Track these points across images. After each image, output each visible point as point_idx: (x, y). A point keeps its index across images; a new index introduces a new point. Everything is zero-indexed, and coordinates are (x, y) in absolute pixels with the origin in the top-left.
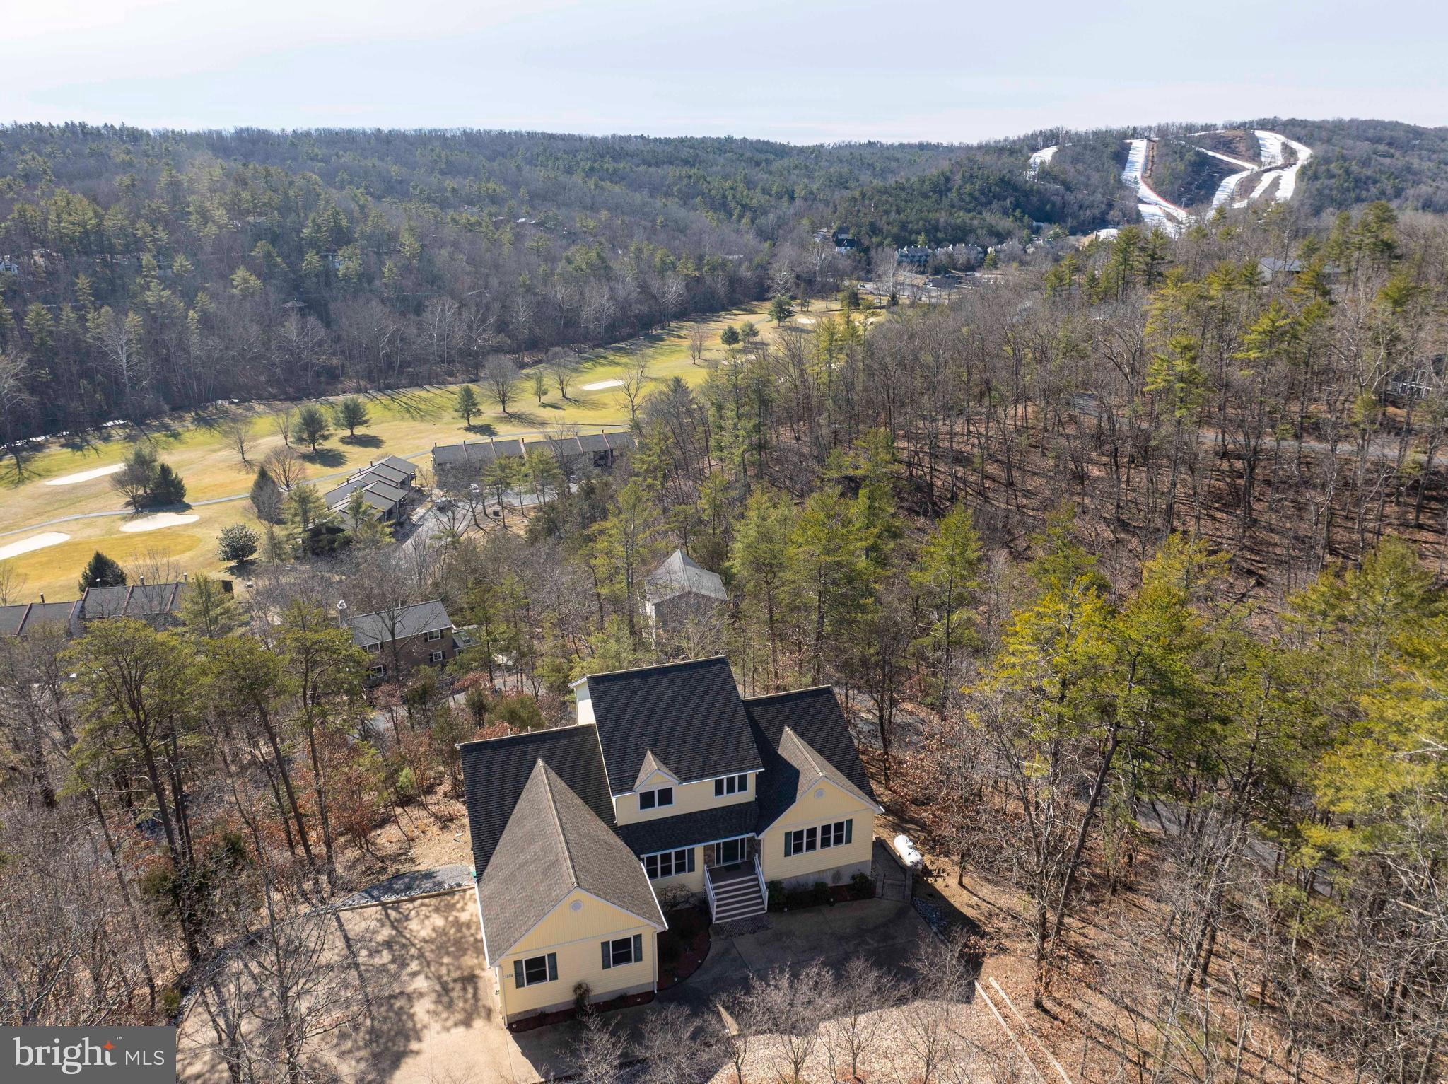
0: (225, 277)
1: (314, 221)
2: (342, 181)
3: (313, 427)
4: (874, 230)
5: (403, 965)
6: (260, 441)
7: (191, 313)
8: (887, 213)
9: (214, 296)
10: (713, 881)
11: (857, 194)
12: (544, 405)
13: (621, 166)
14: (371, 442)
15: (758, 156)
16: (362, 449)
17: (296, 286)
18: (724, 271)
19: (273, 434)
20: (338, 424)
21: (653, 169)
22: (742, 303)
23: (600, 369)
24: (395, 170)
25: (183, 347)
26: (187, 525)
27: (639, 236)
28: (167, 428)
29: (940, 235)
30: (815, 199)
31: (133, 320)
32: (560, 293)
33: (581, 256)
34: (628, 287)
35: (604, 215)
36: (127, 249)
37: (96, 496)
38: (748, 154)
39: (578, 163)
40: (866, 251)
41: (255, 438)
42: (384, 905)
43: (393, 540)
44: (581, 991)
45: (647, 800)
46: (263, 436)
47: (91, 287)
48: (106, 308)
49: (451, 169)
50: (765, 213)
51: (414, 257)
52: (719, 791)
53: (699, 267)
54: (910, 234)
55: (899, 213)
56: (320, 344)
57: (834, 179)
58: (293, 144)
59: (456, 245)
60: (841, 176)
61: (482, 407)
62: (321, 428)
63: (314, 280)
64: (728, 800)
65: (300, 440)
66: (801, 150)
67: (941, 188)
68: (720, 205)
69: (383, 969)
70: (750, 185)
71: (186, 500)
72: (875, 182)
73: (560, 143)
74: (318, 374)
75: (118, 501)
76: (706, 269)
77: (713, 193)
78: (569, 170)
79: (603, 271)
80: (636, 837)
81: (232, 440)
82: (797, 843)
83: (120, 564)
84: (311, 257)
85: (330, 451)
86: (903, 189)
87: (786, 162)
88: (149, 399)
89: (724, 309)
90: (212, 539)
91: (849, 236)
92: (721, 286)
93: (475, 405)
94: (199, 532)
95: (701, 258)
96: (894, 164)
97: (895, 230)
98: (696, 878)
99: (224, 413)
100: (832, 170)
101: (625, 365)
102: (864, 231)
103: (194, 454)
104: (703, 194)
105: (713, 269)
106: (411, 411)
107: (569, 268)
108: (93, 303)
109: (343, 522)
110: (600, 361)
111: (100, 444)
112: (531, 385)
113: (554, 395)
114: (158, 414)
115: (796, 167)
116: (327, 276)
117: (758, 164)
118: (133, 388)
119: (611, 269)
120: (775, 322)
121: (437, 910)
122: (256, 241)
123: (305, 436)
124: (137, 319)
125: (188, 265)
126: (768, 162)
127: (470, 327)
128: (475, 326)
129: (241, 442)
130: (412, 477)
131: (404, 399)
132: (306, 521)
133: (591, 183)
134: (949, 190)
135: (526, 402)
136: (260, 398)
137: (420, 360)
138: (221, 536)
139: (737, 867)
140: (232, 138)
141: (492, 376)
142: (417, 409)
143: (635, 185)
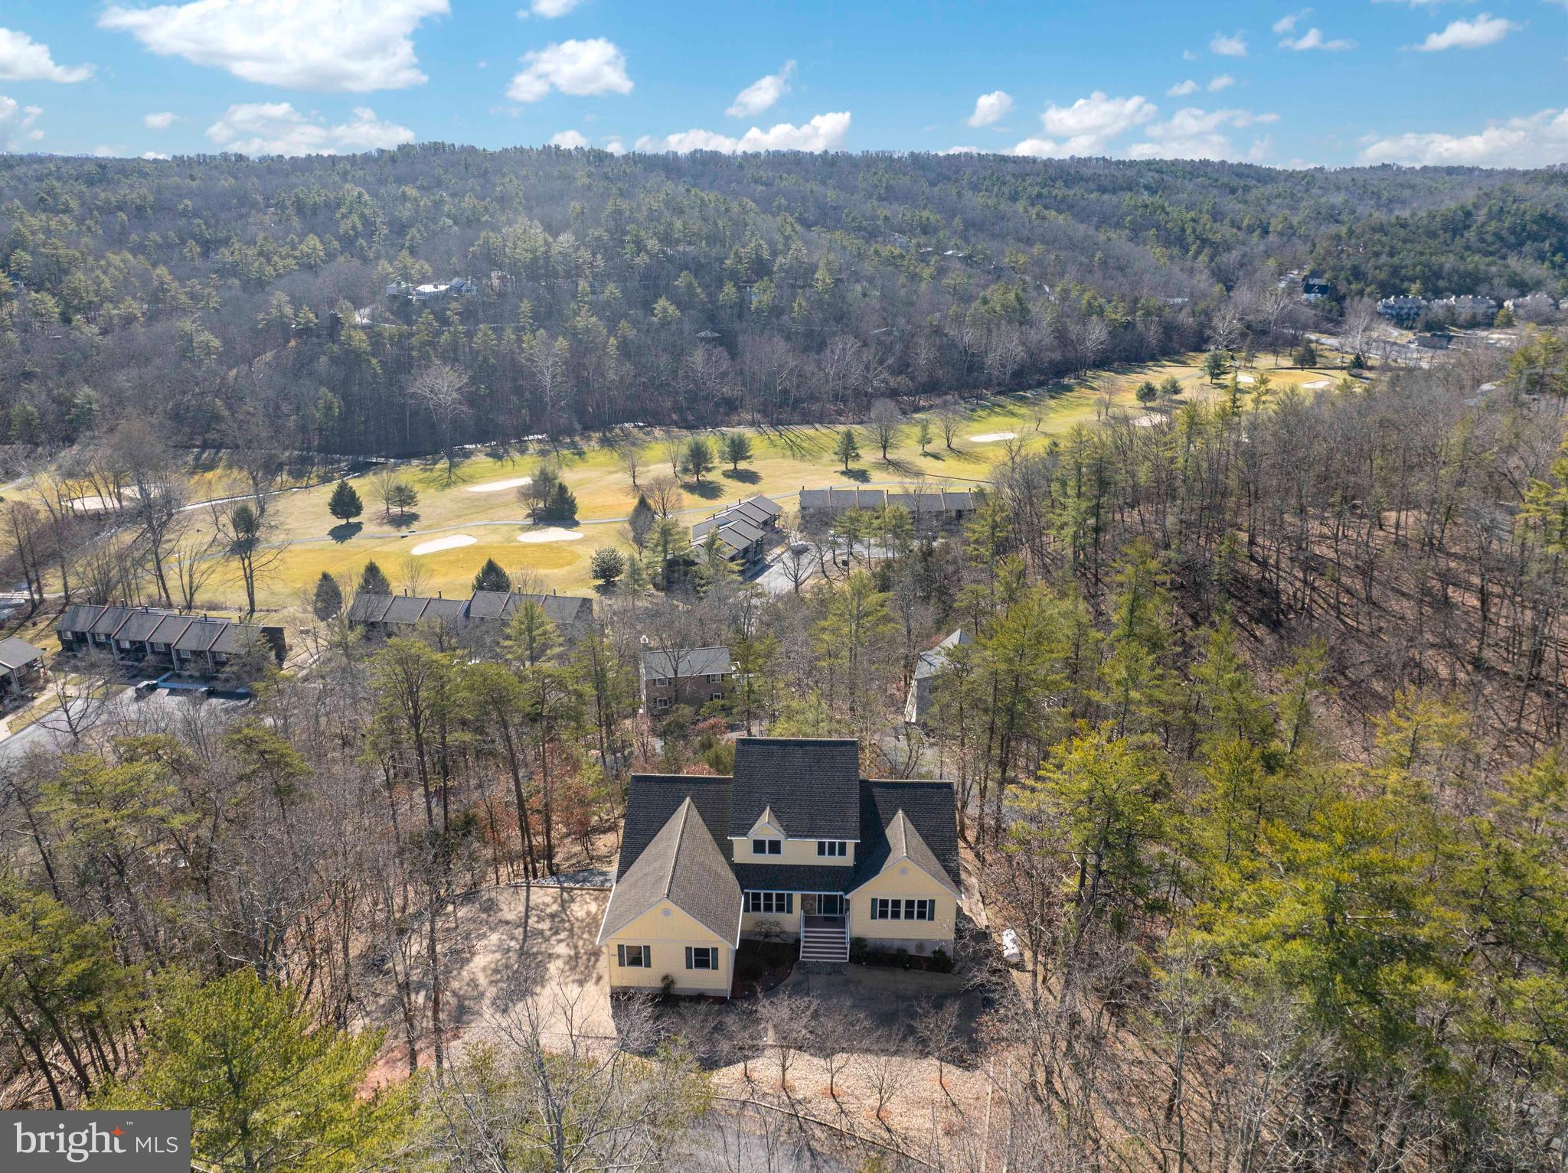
0: (648, 307)
1: (736, 253)
2: (779, 208)
3: (698, 458)
4: (1357, 274)
5: (556, 933)
6: (652, 467)
7: (612, 340)
8: (1377, 255)
9: (635, 323)
10: (807, 925)
11: (1343, 230)
12: (926, 454)
13: (1072, 192)
14: (750, 477)
15: (1235, 182)
16: (740, 484)
17: (711, 318)
18: (1160, 316)
19: (664, 461)
20: (723, 458)
21: (1106, 197)
22: (1178, 353)
23: (995, 420)
24: (831, 195)
25: (600, 371)
26: (572, 541)
27: (1072, 271)
28: (574, 445)
29: (1441, 284)
30: (1294, 234)
31: (562, 343)
32: (969, 336)
33: (999, 296)
34: (1042, 334)
35: (1037, 249)
36: (568, 275)
37: (505, 505)
38: (1225, 180)
39: (1025, 189)
40: (1340, 299)
41: (646, 465)
42: (563, 889)
43: (740, 579)
44: (668, 981)
45: (759, 846)
46: (656, 463)
47: (532, 311)
48: (542, 331)
49: (890, 195)
50: (1229, 249)
51: (827, 292)
52: (821, 852)
53: (1132, 311)
54: (1402, 280)
55: (1391, 255)
56: (724, 375)
57: (1323, 211)
58: (741, 167)
59: (871, 280)
60: (1333, 207)
61: (860, 452)
62: (706, 461)
63: (728, 311)
64: (827, 860)
65: (686, 470)
66: (1290, 176)
67: (1457, 225)
68: (1176, 240)
69: (541, 932)
70: (1217, 216)
71: (577, 517)
72: (1376, 215)
73: (1011, 166)
74: (717, 405)
75: (520, 513)
76: (1139, 313)
77: (1169, 225)
78: (1014, 198)
79: (1020, 315)
80: (745, 874)
81: (627, 464)
82: (883, 909)
83: (507, 572)
84: (729, 289)
85: (710, 483)
86: (1403, 226)
87: (1269, 189)
88: (564, 418)
89: (1153, 358)
90: (587, 557)
91: (1322, 282)
92: (1153, 335)
93: (854, 449)
94: (580, 549)
95: (1136, 301)
96: (1407, 193)
97: (1383, 276)
98: (792, 920)
99: (627, 435)
100: (1323, 200)
101: (1022, 417)
102: (1342, 275)
103: (593, 474)
104: (1158, 228)
105: (1148, 314)
106: (796, 450)
107: (983, 309)
108: (531, 325)
109: (698, 556)
110: (997, 410)
111: (517, 456)
112: (917, 431)
113: (938, 444)
114: (571, 433)
115: (1279, 195)
116: (741, 308)
117: (1233, 191)
118: (553, 406)
119: (1028, 311)
120: (1208, 379)
121: (596, 899)
122: (681, 270)
123: (691, 467)
124: (565, 343)
125: (617, 293)
126: (1247, 189)
127: (867, 368)
128: (873, 366)
129: (634, 467)
130: (775, 518)
131: (792, 436)
132: (665, 552)
133: (1033, 211)
134: (1468, 227)
135: (908, 449)
136: (660, 423)
137: (813, 398)
138: (594, 555)
139: (835, 919)
140: (686, 157)
141: (879, 420)
142: (800, 447)
143: (1081, 213)
